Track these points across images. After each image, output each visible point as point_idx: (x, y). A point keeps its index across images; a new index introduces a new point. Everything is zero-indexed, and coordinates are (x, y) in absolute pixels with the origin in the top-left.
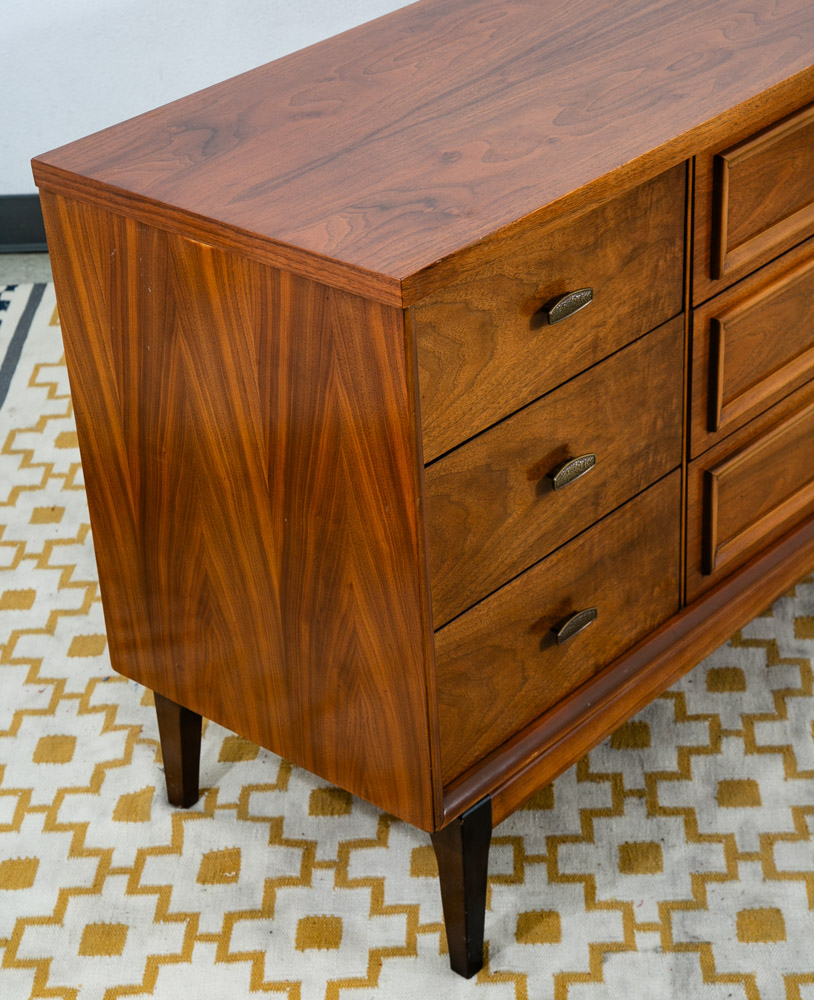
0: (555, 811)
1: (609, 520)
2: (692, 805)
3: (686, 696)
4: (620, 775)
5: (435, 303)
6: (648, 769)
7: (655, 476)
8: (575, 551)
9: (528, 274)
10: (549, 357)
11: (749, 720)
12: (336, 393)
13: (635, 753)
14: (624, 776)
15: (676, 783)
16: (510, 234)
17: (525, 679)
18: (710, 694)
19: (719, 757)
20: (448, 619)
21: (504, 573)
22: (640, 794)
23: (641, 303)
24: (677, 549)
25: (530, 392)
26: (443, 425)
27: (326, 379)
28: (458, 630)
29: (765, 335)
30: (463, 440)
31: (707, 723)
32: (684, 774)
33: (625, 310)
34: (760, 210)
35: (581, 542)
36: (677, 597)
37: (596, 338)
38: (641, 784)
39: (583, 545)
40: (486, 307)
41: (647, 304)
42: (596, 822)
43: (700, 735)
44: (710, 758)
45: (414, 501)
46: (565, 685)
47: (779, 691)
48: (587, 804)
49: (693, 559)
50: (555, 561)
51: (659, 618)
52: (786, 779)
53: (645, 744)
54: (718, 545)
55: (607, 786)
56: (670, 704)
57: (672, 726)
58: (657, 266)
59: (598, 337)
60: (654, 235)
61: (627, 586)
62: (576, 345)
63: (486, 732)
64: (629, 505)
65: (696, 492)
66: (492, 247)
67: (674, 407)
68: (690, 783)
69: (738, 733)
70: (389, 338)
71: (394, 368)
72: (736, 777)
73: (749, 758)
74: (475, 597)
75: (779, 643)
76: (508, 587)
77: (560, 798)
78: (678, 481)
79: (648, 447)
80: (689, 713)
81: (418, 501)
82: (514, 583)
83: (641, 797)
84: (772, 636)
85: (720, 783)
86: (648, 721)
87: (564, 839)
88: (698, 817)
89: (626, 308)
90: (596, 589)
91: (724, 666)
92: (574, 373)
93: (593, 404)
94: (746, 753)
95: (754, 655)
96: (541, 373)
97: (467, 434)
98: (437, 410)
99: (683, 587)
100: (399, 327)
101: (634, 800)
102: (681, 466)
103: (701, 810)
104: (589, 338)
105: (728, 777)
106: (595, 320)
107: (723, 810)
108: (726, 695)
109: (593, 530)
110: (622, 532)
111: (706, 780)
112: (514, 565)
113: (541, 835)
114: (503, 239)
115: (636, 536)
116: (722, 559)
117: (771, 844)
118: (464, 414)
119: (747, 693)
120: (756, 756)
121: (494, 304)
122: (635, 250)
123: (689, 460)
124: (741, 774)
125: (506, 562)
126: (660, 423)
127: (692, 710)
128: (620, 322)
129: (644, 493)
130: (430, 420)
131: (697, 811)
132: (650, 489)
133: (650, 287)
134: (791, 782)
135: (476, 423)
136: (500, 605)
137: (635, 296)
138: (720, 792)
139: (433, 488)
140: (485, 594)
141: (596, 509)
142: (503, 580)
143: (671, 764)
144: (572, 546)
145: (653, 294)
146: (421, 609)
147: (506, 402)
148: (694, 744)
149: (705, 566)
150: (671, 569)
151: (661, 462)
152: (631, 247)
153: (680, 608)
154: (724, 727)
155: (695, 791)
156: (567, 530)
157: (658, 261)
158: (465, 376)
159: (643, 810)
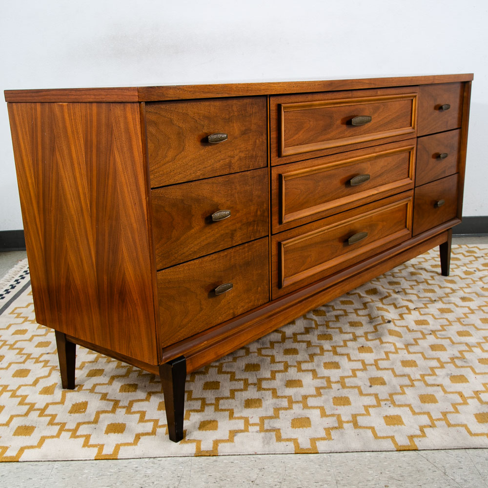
0: (220, 390)
1: (238, 248)
2: (275, 387)
3: (275, 356)
4: (248, 379)
5: (157, 113)
6: (258, 377)
7: (258, 236)
8: (223, 256)
9: (199, 119)
10: (210, 161)
11: (299, 363)
12: (115, 155)
13: (254, 373)
14: (249, 379)
15: (270, 381)
16: (190, 90)
17: (201, 309)
18: (285, 356)
19: (287, 373)
20: (165, 267)
21: (190, 254)
22: (255, 384)
23: (250, 155)
24: (268, 273)
25: (201, 174)
26: (161, 173)
27: (111, 150)
28: (169, 274)
29: (301, 192)
30: (170, 183)
31: (283, 364)
32: (273, 378)
33: (242, 155)
34: (297, 136)
35: (226, 253)
36: (268, 295)
37: (230, 162)
38: (255, 381)
39: (226, 255)
40: (181, 125)
41: (252, 157)
42: (236, 393)
43: (281, 367)
44: (283, 374)
45: (146, 198)
46: (220, 318)
47: (311, 354)
48: (233, 388)
49: (275, 281)
50: (214, 258)
51: (261, 302)
52: (313, 379)
53: (259, 370)
54: (284, 278)
55: (242, 382)
56: (269, 358)
57: (269, 365)
58: (256, 142)
59: (231, 162)
60: (254, 127)
61: (247, 282)
62: (221, 161)
63: (183, 328)
64: (246, 245)
65: (275, 250)
66: (181, 92)
67: (265, 208)
68: (275, 381)
69: (295, 366)
70: (134, 119)
71: (136, 134)
72: (294, 379)
73: (299, 373)
74: (177, 261)
75: (311, 341)
76: (192, 262)
77: (222, 386)
78: (267, 242)
79: (254, 221)
80: (276, 361)
81: (147, 198)
82: (195, 261)
83: (255, 385)
84: (309, 340)
85: (287, 381)
86: (260, 364)
87: (222, 398)
88: (277, 391)
89: (243, 154)
90: (233, 278)
91: (290, 348)
92: (221, 174)
93: (230, 192)
94: (297, 372)
95: (302, 345)
96: (205, 167)
97: (172, 181)
98: (158, 164)
99: (270, 292)
100: (138, 113)
101: (252, 386)
102: (268, 236)
103: (279, 389)
104: (227, 161)
105: (290, 379)
106: (230, 153)
107: (288, 389)
108: (291, 356)
109: (231, 250)
110: (244, 256)
111: (281, 380)
112: (195, 252)
113: (213, 397)
114: (186, 91)
115: (250, 260)
116: (286, 282)
117: (307, 398)
118: (171, 172)
119: (299, 355)
120: (302, 373)
121: (184, 126)
122: (246, 130)
123: (272, 235)
124: (296, 378)
125: (192, 250)
126: (259, 213)
127: (277, 360)
128: (240, 159)
129: (253, 242)
130: (154, 167)
131: (277, 389)
132: (255, 241)
133: (253, 150)
134: (315, 380)
135: (176, 178)
136: (189, 269)
137: (247, 151)
138: (287, 383)
139: (156, 200)
140: (182, 262)
141: (232, 241)
142: (190, 258)
143: (268, 375)
144: (222, 254)
145: (254, 154)
146: (150, 253)
147: (190, 174)
148: (278, 369)
149: (279, 285)
150: (265, 281)
151: (260, 230)
152: (244, 128)
153: (269, 301)
154: (289, 364)
155: (278, 383)
156: (219, 246)
157: (256, 139)
158: (171, 154)
159: (256, 389)
